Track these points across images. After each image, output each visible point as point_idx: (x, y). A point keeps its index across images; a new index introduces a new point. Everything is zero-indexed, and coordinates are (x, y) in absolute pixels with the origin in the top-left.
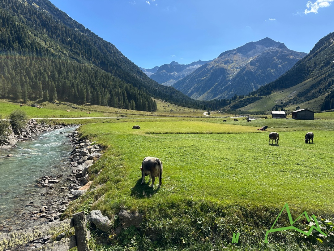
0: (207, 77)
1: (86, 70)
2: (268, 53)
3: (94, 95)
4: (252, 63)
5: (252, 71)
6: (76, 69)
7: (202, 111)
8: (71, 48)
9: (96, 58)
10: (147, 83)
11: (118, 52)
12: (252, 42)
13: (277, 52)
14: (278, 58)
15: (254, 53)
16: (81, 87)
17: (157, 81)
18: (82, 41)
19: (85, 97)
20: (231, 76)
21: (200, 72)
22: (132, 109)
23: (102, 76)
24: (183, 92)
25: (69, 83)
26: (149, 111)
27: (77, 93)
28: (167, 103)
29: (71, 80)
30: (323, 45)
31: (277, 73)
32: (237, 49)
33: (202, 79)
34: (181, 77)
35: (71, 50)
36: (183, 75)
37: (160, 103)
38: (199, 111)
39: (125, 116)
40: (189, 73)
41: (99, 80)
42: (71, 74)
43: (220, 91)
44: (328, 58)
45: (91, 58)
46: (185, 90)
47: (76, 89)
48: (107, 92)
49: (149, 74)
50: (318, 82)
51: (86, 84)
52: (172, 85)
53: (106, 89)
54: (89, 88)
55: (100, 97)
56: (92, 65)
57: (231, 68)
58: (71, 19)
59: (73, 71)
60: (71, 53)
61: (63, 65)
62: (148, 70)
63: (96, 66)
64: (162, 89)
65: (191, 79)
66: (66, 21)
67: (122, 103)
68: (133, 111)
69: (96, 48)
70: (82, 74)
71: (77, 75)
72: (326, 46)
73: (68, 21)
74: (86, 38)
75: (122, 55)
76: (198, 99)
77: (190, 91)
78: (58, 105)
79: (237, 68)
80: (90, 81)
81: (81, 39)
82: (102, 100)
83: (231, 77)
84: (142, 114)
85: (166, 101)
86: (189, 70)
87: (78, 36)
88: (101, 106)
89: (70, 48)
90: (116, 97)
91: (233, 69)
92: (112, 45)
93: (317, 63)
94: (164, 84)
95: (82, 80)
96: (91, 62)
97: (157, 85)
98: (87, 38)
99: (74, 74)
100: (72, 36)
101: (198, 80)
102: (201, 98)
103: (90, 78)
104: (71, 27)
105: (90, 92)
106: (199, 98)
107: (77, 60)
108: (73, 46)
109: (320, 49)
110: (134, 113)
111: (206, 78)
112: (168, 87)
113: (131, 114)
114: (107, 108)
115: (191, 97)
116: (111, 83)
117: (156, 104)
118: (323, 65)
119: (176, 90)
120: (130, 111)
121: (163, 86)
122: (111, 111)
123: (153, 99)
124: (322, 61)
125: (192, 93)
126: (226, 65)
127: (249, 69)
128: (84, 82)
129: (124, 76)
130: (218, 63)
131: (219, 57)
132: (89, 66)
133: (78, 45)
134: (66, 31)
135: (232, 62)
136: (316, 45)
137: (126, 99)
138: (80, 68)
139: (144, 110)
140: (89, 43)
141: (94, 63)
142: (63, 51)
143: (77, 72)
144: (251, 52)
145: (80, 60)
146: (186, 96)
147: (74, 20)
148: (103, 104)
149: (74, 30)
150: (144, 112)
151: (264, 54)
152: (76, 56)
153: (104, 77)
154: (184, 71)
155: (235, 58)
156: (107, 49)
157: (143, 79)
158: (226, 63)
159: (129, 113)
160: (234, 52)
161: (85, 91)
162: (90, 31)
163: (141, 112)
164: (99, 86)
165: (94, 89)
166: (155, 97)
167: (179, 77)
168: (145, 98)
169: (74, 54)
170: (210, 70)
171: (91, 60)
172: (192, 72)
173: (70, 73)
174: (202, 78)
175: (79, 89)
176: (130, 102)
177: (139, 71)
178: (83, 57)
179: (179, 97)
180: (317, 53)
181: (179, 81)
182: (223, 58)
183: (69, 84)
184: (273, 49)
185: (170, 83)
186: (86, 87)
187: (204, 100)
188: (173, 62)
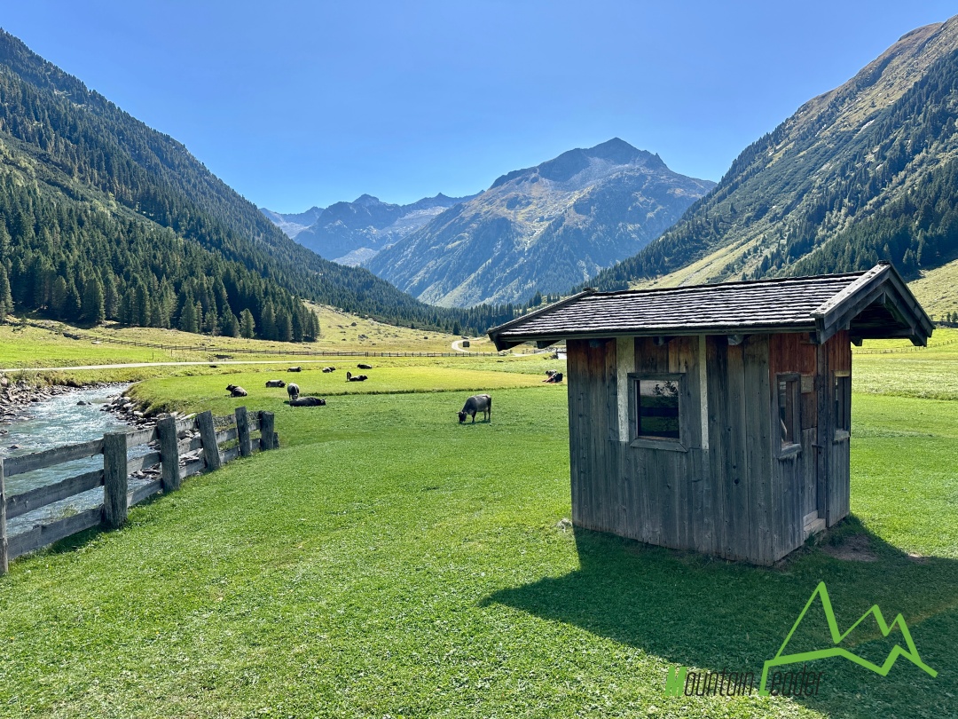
0: (463, 241)
1: (98, 223)
2: (619, 180)
3: (128, 296)
4: (580, 207)
5: (581, 227)
6: (66, 216)
7: (451, 337)
8: (43, 151)
9: (126, 184)
10: (287, 258)
11: (194, 164)
12: (578, 150)
13: (643, 177)
14: (645, 193)
15: (584, 181)
16: (87, 274)
17: (317, 252)
18: (80, 129)
19: (102, 303)
20: (525, 240)
21: (443, 228)
22: (247, 336)
23: (150, 241)
24: (396, 282)
25: (50, 262)
26: (297, 339)
27: (76, 292)
28: (350, 316)
29: (54, 255)
30: (751, 164)
31: (643, 233)
32: (540, 167)
33: (450, 246)
34: (389, 242)
35: (44, 158)
36: (396, 236)
37: (328, 315)
38: (440, 336)
39: (227, 357)
40: (413, 230)
41: (141, 253)
42: (52, 234)
43: (499, 281)
44: (762, 198)
45: (109, 182)
46: (401, 277)
47: (72, 281)
48: (166, 288)
49: (292, 231)
50: (739, 258)
51: (102, 266)
52: (362, 264)
53: (164, 278)
54: (111, 276)
55: (148, 303)
56: (115, 205)
57: (527, 220)
58: (39, 59)
59: (57, 225)
60: (44, 168)
61: (22, 204)
62: (288, 218)
63: (126, 208)
64: (333, 273)
65: (419, 245)
66: (23, 65)
67: (212, 317)
68: (248, 342)
69: (124, 153)
70: (85, 233)
71: (70, 238)
72: (758, 167)
73: (28, 67)
74: (91, 121)
75: (207, 173)
76: (439, 304)
77: (416, 280)
78: (19, 330)
79: (542, 219)
80: (115, 257)
81: (75, 124)
82: (155, 311)
83: (527, 243)
84: (277, 349)
85: (347, 310)
86: (411, 221)
87: (65, 115)
88: (152, 330)
89: (40, 150)
90: (196, 301)
91: (532, 221)
92: (174, 143)
93: (738, 210)
94: (341, 261)
95: (88, 252)
96: (110, 194)
97: (317, 262)
98: (95, 118)
99: (60, 233)
100: (46, 113)
101: (437, 250)
102: (447, 302)
103: (115, 247)
104: (39, 85)
105: (115, 290)
106: (443, 299)
107: (67, 191)
108: (51, 145)
109: (745, 173)
110: (253, 349)
111: (459, 245)
112: (350, 269)
113: (243, 351)
114: (171, 335)
115: (421, 298)
116: (177, 259)
117: (316, 320)
118: (750, 214)
119: (376, 278)
120: (239, 342)
121: (336, 265)
122: (183, 344)
123: (307, 304)
124: (750, 205)
125: (421, 287)
126: (513, 212)
127: (571, 224)
128: (96, 257)
129: (215, 238)
130: (491, 203)
131: (492, 187)
132: (106, 207)
133: (66, 143)
134: (24, 98)
135: (529, 204)
136: (735, 164)
137: (227, 308)
138: (80, 215)
139: (282, 337)
140: (102, 136)
141: (120, 199)
142: (18, 162)
143: (71, 228)
144: (576, 178)
145: (76, 189)
146: (406, 296)
147: (50, 64)
148: (155, 323)
149: (51, 95)
150: (281, 343)
151: (610, 182)
152: (61, 178)
153: (156, 243)
154: (397, 223)
155: (535, 191)
156: (158, 155)
157: (273, 244)
158: (512, 204)
159: (239, 347)
160: (533, 175)
161: (100, 286)
162: (102, 98)
163: (272, 343)
164: (140, 269)
165: (127, 279)
166: (313, 300)
167: (383, 240)
168: (283, 304)
169: (54, 170)
170: (470, 222)
171: (112, 190)
172: (421, 226)
173: (47, 231)
174: (448, 244)
175: (82, 279)
176: (239, 317)
177: (262, 223)
178: (83, 180)
179: (385, 299)
180: (737, 183)
181: (384, 250)
182: (504, 192)
183: (47, 265)
184: (632, 170)
185: (356, 258)
186: (104, 273)
187: (457, 306)
188: (365, 197)
